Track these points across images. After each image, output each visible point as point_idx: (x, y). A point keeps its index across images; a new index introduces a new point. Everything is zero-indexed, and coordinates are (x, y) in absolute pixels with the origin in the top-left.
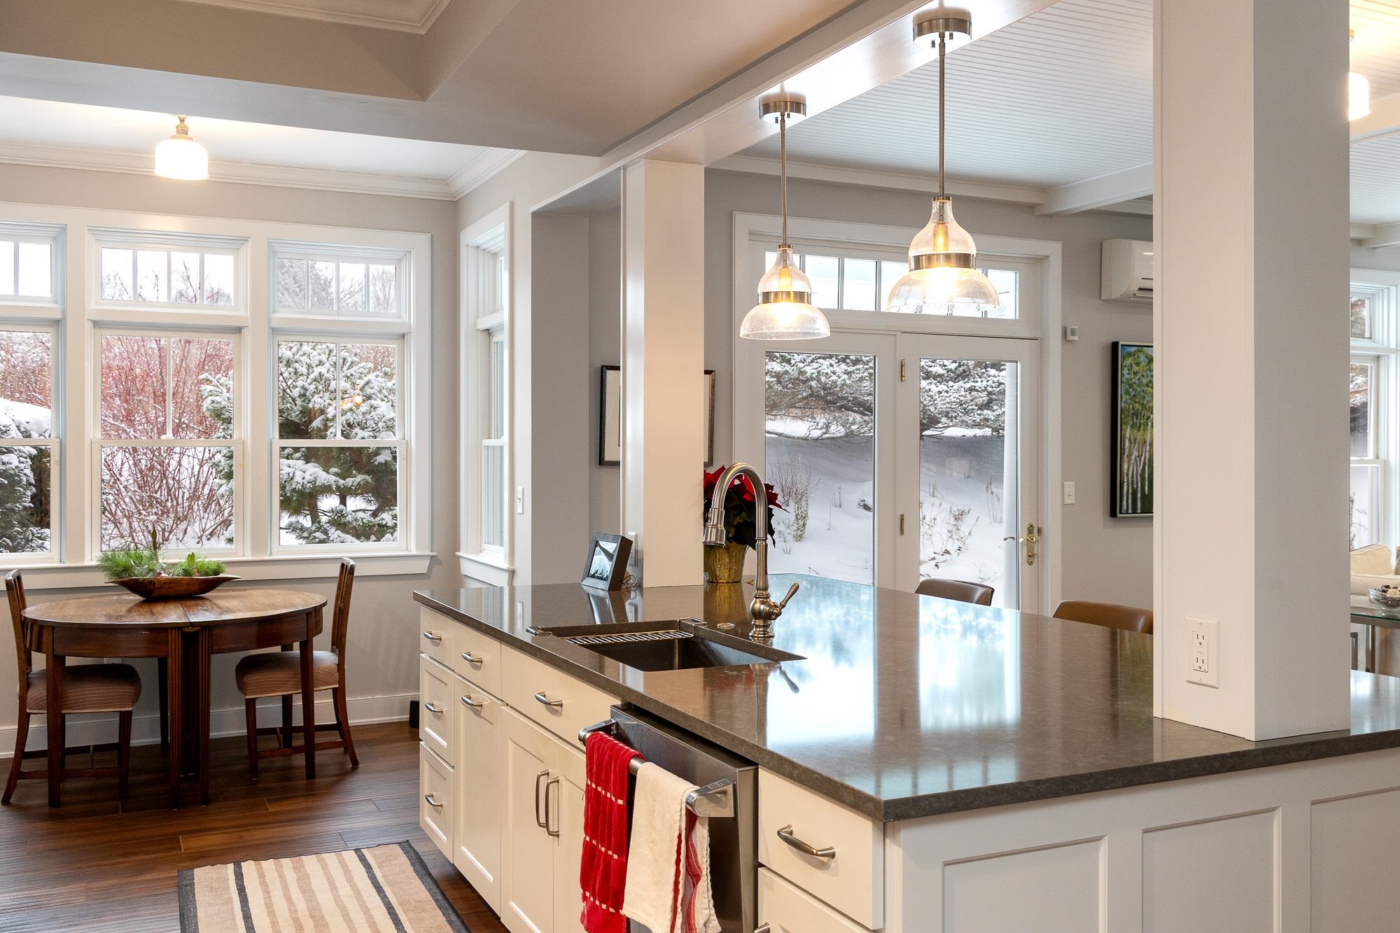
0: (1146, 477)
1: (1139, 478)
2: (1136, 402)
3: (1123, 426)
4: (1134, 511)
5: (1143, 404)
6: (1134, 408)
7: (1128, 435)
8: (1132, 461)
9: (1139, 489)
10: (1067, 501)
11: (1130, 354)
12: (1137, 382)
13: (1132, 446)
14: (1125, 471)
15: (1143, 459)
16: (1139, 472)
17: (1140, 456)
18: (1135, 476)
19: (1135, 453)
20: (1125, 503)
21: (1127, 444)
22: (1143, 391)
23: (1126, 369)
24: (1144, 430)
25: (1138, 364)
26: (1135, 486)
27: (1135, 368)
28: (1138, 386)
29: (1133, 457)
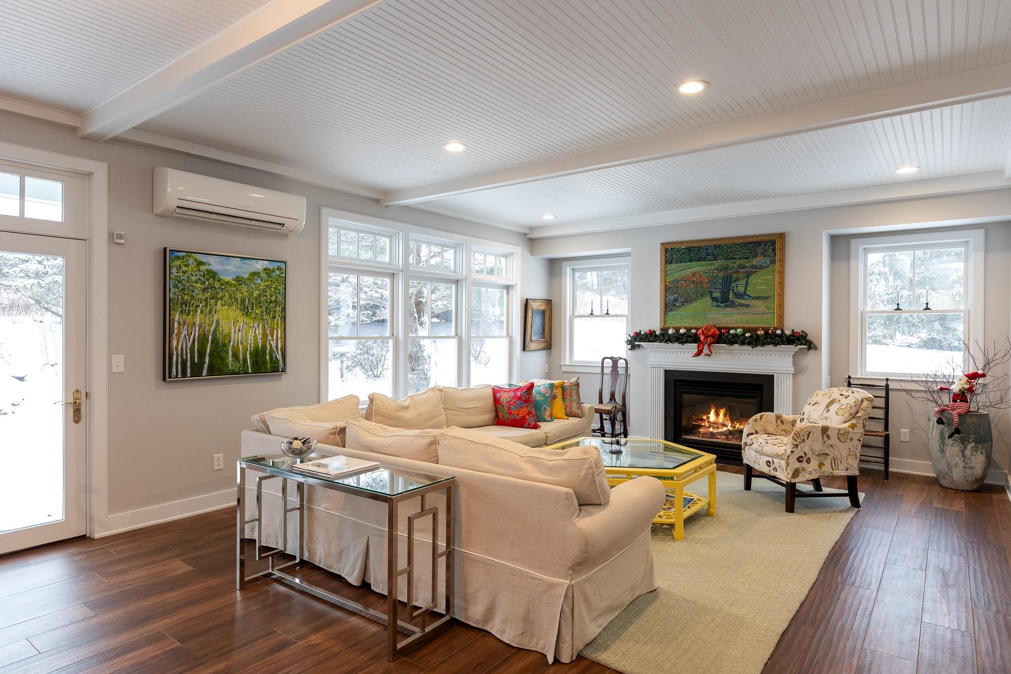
0: (196, 350)
1: (189, 351)
2: (185, 294)
3: (172, 312)
4: (184, 374)
5: (192, 296)
6: (183, 299)
7: (177, 318)
8: (182, 338)
9: (189, 359)
10: (115, 370)
11: (178, 258)
12: (186, 279)
13: (182, 327)
14: (175, 346)
15: (192, 337)
16: (189, 347)
17: (189, 335)
18: (184, 350)
19: (185, 332)
20: (174, 370)
21: (176, 325)
22: (192, 286)
23: (174, 269)
24: (193, 315)
25: (187, 266)
26: (185, 357)
27: (184, 269)
28: (187, 282)
29: (183, 335)
